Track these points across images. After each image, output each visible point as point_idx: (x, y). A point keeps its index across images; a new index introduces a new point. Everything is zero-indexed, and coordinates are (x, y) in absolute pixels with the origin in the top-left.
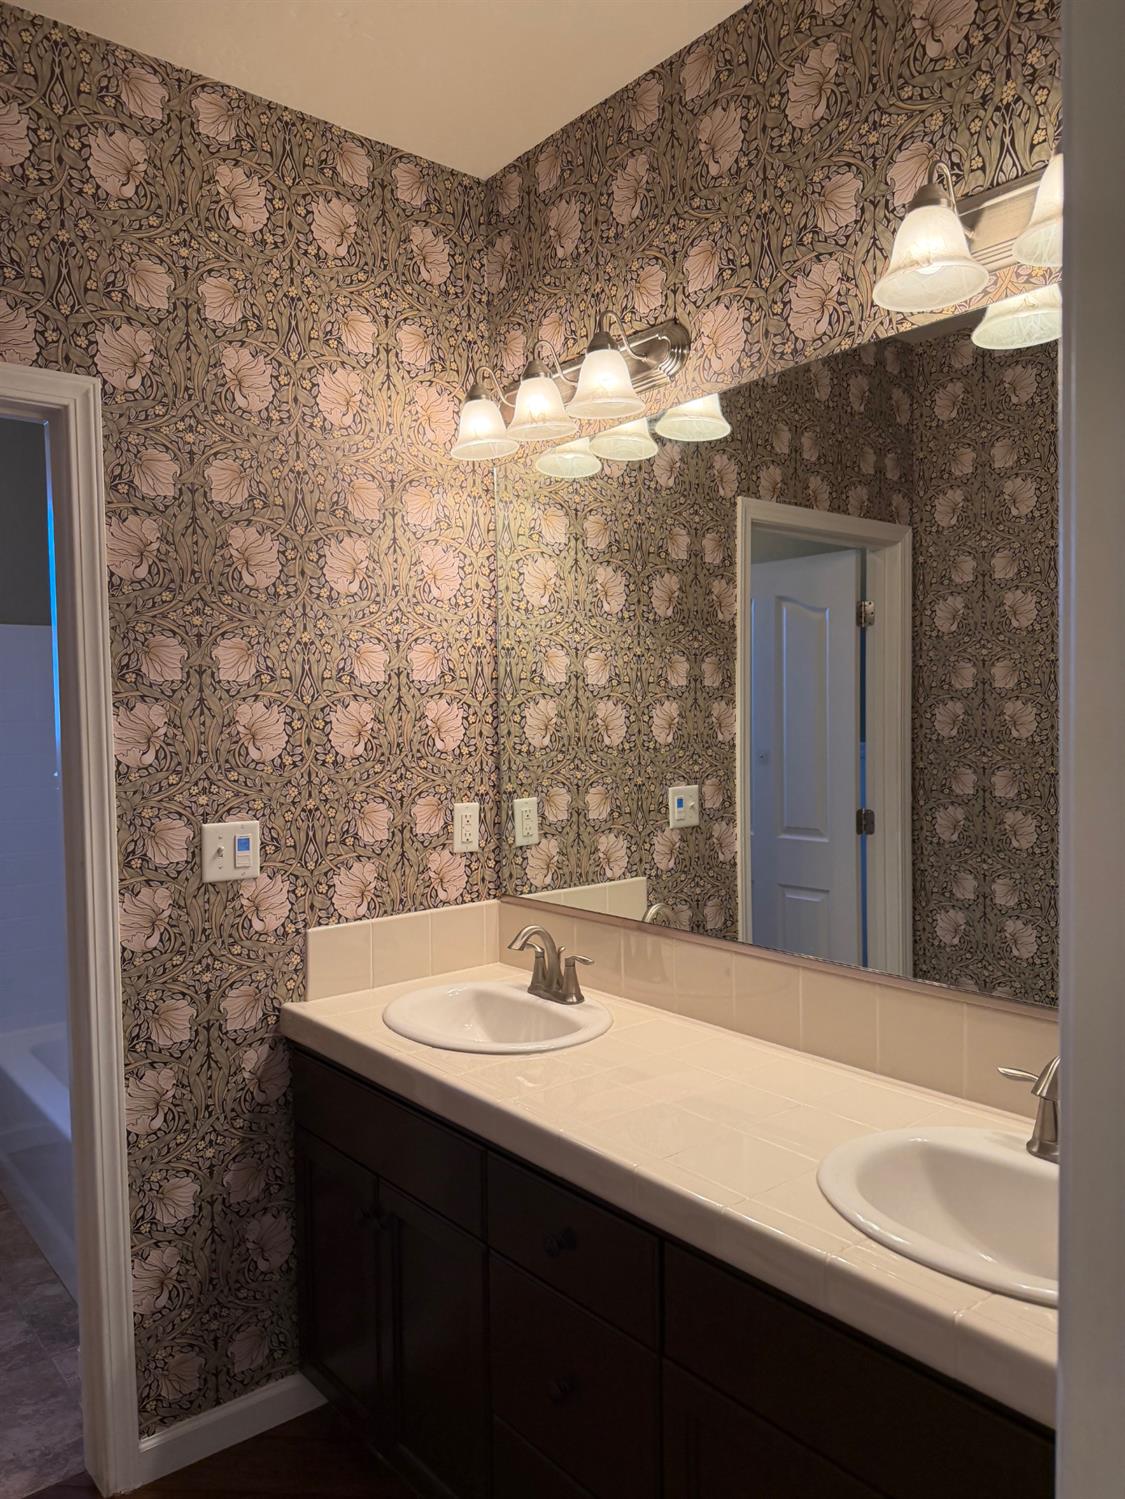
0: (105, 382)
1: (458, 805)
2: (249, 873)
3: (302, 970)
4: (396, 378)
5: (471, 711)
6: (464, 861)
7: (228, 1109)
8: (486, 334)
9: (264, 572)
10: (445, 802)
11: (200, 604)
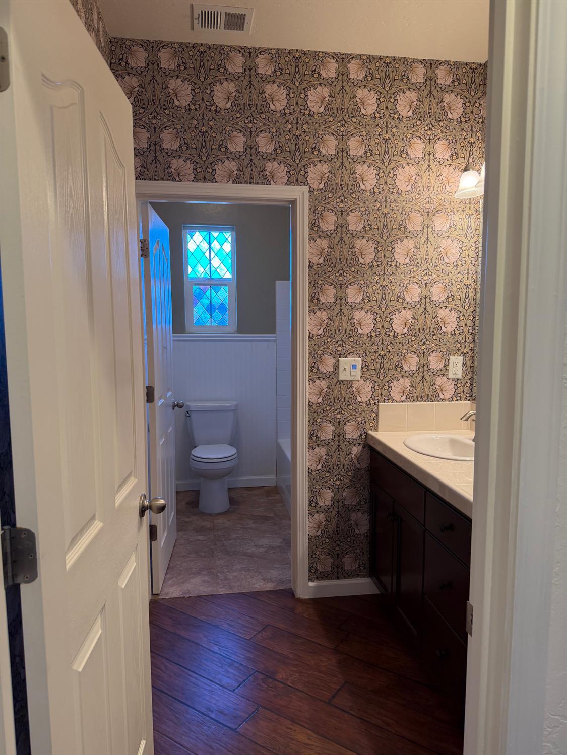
0: (310, 187)
1: (451, 357)
2: (356, 378)
3: (376, 419)
4: (433, 166)
5: (462, 314)
6: (454, 383)
7: (345, 468)
8: (480, 138)
9: (369, 256)
10: (445, 356)
11: (342, 272)
